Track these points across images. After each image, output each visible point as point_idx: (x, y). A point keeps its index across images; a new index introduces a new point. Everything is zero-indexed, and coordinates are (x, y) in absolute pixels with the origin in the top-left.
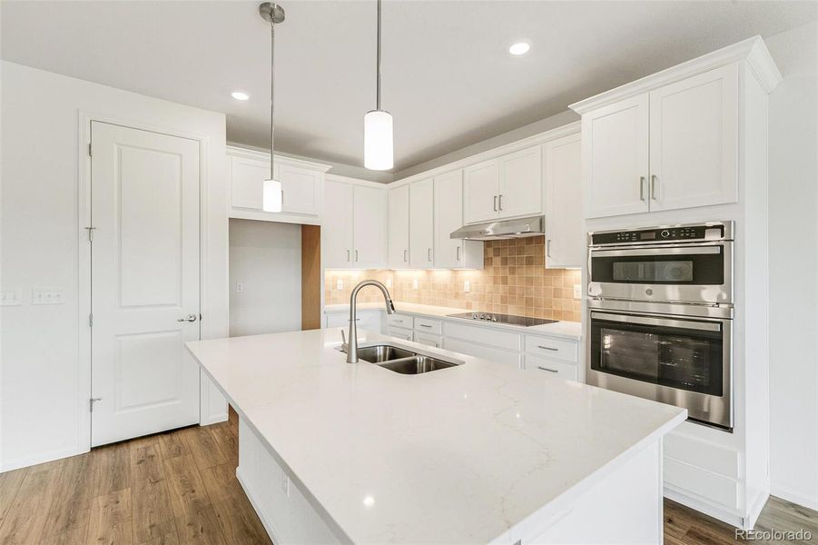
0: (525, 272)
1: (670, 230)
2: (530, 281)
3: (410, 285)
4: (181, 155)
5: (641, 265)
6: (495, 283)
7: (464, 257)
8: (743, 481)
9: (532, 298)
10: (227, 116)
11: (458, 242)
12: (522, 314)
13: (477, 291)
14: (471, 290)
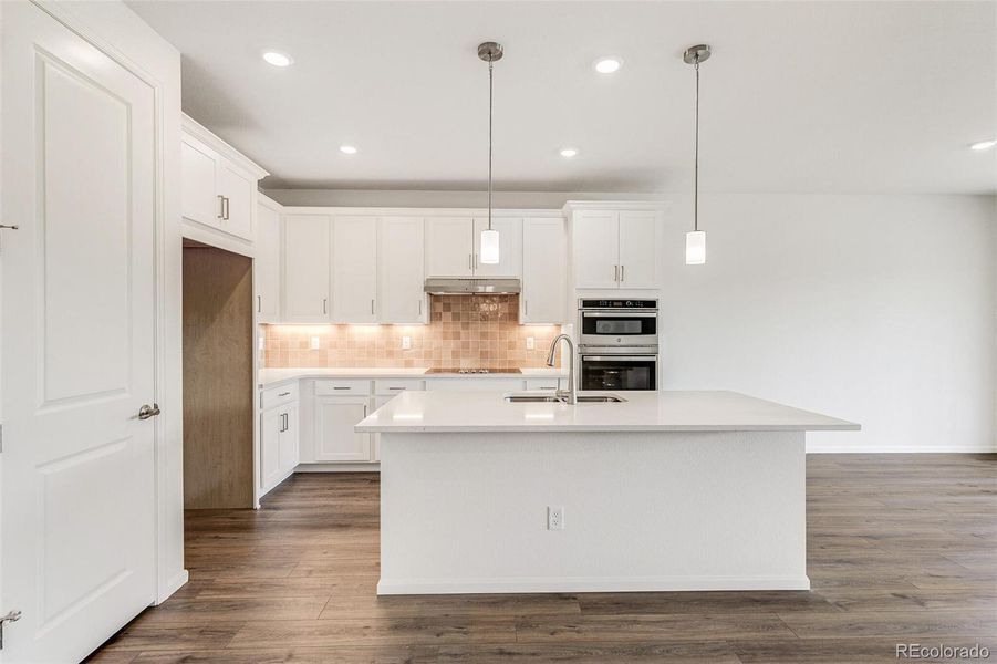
1: (632, 302)
6: (445, 338)
7: (424, 311)
10: (182, 56)
13: (421, 347)
14: (412, 346)
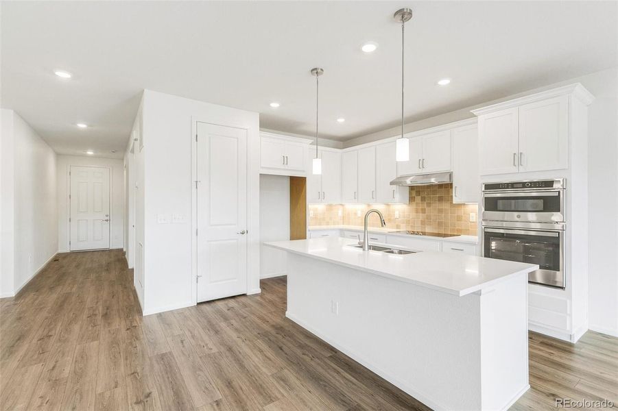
0: (437, 205)
1: (531, 183)
2: (440, 211)
3: (356, 214)
4: (237, 138)
5: (513, 201)
6: (417, 212)
7: (397, 196)
8: (570, 315)
9: (442, 222)
10: (260, 114)
11: (394, 187)
12: (436, 231)
13: (404, 217)
14: (400, 217)
